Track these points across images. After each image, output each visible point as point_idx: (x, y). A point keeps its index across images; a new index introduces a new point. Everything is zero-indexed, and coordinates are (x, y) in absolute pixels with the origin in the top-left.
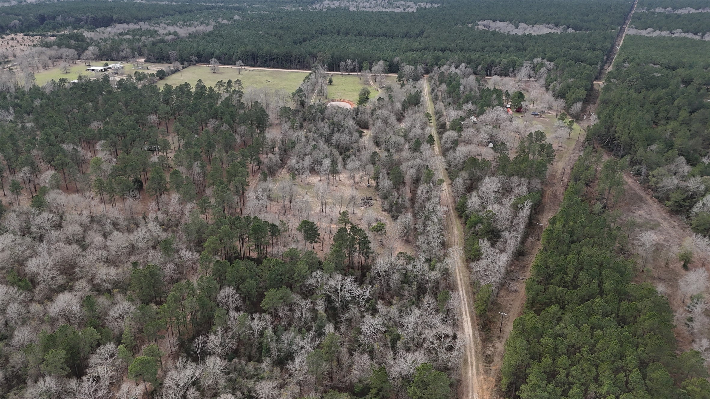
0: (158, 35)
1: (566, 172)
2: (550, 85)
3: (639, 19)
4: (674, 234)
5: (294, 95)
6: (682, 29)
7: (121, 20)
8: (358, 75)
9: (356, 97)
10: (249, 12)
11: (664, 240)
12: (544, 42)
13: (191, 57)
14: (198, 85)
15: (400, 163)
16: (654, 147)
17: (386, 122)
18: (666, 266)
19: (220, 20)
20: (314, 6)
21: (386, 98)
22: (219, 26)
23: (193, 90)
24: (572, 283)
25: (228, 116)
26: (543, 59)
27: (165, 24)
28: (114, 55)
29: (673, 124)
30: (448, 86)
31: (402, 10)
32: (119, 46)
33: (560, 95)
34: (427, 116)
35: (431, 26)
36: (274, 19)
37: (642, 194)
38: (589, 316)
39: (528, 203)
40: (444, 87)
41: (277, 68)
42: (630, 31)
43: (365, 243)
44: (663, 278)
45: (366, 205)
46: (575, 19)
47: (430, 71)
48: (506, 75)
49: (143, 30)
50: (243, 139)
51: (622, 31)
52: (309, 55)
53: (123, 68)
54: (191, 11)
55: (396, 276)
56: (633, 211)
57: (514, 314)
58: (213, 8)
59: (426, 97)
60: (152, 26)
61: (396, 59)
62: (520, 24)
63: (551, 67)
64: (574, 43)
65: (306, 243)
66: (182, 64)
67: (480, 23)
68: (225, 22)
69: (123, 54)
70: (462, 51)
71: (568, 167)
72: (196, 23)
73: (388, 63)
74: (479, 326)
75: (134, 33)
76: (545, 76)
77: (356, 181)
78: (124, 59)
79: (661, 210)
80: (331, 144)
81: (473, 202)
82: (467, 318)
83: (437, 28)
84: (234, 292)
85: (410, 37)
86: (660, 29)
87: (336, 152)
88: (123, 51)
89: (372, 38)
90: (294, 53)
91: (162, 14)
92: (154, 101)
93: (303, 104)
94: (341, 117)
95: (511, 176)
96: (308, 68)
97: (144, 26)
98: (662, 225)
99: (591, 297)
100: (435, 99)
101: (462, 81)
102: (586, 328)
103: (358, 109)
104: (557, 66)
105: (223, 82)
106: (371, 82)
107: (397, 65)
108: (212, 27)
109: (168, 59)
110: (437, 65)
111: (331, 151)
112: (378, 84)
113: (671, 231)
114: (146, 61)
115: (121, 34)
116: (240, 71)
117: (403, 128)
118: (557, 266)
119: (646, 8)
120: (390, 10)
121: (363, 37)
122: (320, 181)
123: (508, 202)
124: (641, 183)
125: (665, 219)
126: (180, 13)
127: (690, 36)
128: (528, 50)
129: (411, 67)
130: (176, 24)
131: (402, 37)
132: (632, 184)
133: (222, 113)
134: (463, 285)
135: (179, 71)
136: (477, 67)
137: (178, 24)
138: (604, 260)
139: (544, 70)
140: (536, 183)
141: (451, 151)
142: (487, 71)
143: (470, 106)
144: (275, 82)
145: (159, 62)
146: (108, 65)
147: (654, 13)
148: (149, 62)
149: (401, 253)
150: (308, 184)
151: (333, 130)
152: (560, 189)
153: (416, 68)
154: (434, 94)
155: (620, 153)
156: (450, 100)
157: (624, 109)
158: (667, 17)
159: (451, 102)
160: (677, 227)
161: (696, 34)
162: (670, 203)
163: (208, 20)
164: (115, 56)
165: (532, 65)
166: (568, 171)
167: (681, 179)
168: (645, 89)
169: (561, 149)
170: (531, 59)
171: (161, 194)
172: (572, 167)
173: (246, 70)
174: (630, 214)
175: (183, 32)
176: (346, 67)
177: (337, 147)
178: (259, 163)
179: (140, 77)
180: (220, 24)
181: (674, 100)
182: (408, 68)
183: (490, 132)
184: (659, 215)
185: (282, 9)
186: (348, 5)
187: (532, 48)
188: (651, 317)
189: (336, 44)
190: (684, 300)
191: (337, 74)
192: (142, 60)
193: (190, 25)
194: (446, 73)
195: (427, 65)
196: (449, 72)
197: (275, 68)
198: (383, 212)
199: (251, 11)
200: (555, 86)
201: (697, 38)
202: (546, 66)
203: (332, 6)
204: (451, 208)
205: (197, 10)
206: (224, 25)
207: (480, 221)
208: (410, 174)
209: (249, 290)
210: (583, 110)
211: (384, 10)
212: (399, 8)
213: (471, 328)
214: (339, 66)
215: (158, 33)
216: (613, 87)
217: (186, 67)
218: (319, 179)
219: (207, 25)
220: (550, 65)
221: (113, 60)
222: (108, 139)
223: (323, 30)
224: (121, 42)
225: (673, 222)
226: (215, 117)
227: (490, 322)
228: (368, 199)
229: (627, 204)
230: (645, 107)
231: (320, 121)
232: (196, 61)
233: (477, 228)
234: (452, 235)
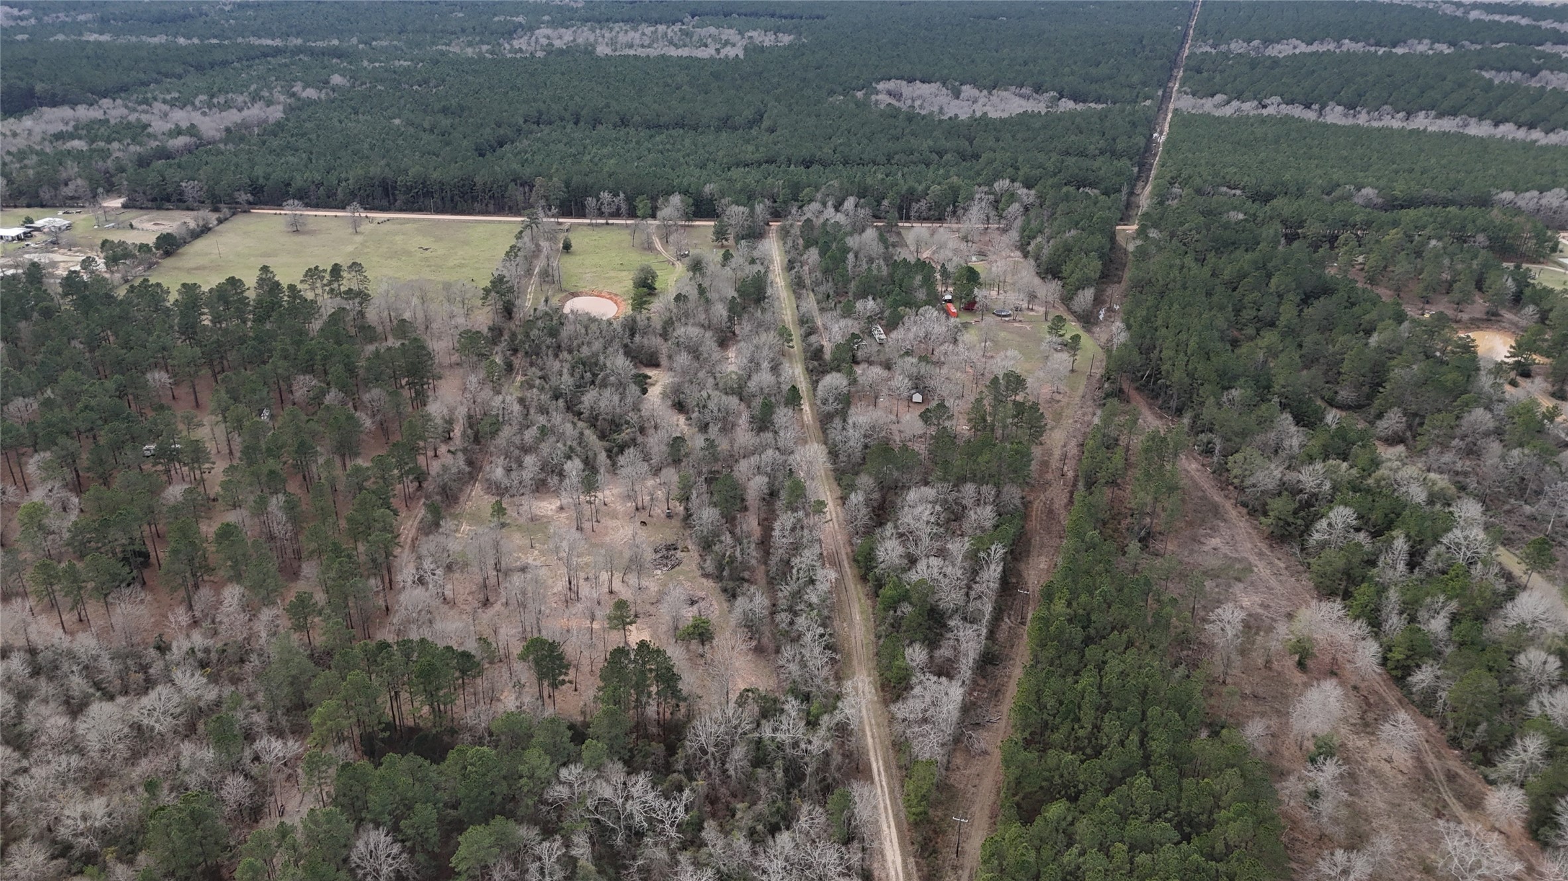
0: (149, 136)
1: (1070, 455)
2: (1029, 244)
3: (1199, 72)
4: (1279, 589)
5: (487, 291)
6: (1281, 96)
7: (54, 95)
8: (627, 226)
9: (625, 283)
10: (365, 63)
11: (1262, 605)
12: (1013, 136)
13: (236, 194)
14: (261, 282)
15: (732, 459)
16: (1235, 393)
17: (695, 352)
18: (1266, 667)
19: (297, 88)
20: (516, 44)
21: (693, 293)
22: (298, 107)
23: (251, 295)
24: (1090, 742)
25: (340, 368)
26: (1013, 181)
27: (165, 102)
28: (45, 194)
29: (1269, 337)
30: (822, 254)
31: (713, 52)
32: (56, 171)
33: (1050, 271)
34: (781, 335)
35: (778, 100)
36: (426, 82)
37: (1217, 497)
38: (1124, 817)
39: (998, 550)
40: (813, 255)
41: (443, 212)
42: (1182, 102)
43: (669, 678)
44: (1261, 694)
45: (666, 565)
46: (1073, 73)
47: (783, 213)
48: (940, 219)
49: (113, 122)
50: (378, 418)
51: (1166, 97)
52: (514, 180)
53: (69, 227)
54: (225, 63)
55: (739, 753)
56: (1202, 539)
57: (982, 809)
58: (277, 51)
59: (779, 282)
60: (135, 110)
61: (708, 189)
62: (964, 88)
63: (1031, 200)
64: (1073, 137)
65: (540, 685)
66: (216, 210)
67: (881, 86)
68: (311, 93)
69: (68, 191)
70: (845, 163)
71: (1073, 443)
72: (240, 99)
73: (691, 201)
74: (916, 847)
75: (89, 130)
76: (1019, 222)
77: (640, 504)
78: (70, 203)
79: (1254, 532)
80: (580, 414)
81: (889, 550)
82: (889, 827)
83: (790, 105)
84: (389, 839)
85: (736, 129)
86: (1239, 97)
87: (591, 436)
88: (66, 185)
89: (653, 132)
90: (478, 179)
91: (155, 75)
92: (159, 337)
93: (508, 311)
94: (597, 345)
95: (961, 480)
96: (514, 211)
97: (114, 110)
98: (1256, 569)
99: (1128, 772)
100: (798, 286)
101: (851, 242)
102: (1120, 848)
103: (634, 320)
104: (1041, 197)
105: (321, 268)
106: (658, 245)
107: (711, 200)
108: (281, 108)
109: (180, 201)
110: (797, 200)
111: (582, 434)
112: (672, 249)
113: (1273, 582)
114: (125, 206)
115: (59, 136)
116: (356, 223)
117: (733, 372)
118: (1061, 703)
119: (1211, 41)
120: (684, 52)
121: (632, 131)
122: (561, 508)
123: (958, 547)
124: (1214, 472)
125: (1261, 554)
126: (199, 68)
127: (1297, 111)
128: (984, 157)
129: (741, 209)
130: (193, 104)
131: (718, 130)
132: (1196, 475)
133: (325, 358)
134: (878, 747)
135: (210, 229)
136: (879, 204)
137: (197, 103)
138: (1150, 683)
139: (1015, 207)
140: (1013, 494)
141: (837, 422)
142: (900, 209)
143: (869, 305)
144: (441, 252)
145: (159, 208)
146: (32, 222)
147: (1226, 56)
148: (135, 207)
149: (748, 691)
150: (534, 519)
151: (582, 377)
152: (1057, 495)
153: (752, 210)
154: (793, 272)
155: (1173, 404)
156: (828, 287)
157: (1176, 306)
158: (1253, 64)
159: (831, 293)
160: (1283, 572)
161: (1308, 106)
162: (1269, 521)
163: (270, 89)
164: (47, 196)
165: (992, 197)
166: (1073, 450)
167: (1287, 464)
168: (1213, 253)
169: (1058, 397)
170: (990, 183)
171: (197, 587)
172: (1081, 440)
173: (371, 221)
174: (1196, 547)
175: (211, 124)
176: (599, 209)
177: (593, 421)
178: (421, 477)
179: (116, 254)
180: (299, 99)
181: (1269, 276)
182: (736, 213)
183: (915, 370)
184: (1249, 545)
185: (443, 54)
186: (592, 39)
187: (991, 155)
188: (1239, 814)
189: (573, 150)
190: (1302, 742)
191: (580, 224)
192: (117, 203)
193: (227, 106)
194: (818, 222)
195: (775, 202)
196: (821, 220)
197: (437, 212)
198: (704, 580)
199: (371, 61)
200: (1040, 248)
201: (1310, 115)
202: (1020, 200)
203: (558, 43)
204: (844, 557)
205: (240, 60)
206: (310, 103)
207: (905, 597)
208: (756, 486)
209: (422, 830)
210: (1098, 301)
211: (673, 52)
212: (706, 46)
213: (898, 852)
214: (583, 206)
215: (150, 130)
216: (1153, 249)
217: (226, 219)
218: (558, 504)
219: (269, 103)
220: (1028, 195)
221: (42, 206)
222: (54, 448)
223: (540, 113)
224: (62, 158)
225: (1276, 561)
226: (309, 370)
227: (935, 831)
228: (668, 548)
229: (1190, 524)
230: (1215, 299)
231: (551, 358)
232: (249, 203)
233: (899, 613)
234: (849, 625)
